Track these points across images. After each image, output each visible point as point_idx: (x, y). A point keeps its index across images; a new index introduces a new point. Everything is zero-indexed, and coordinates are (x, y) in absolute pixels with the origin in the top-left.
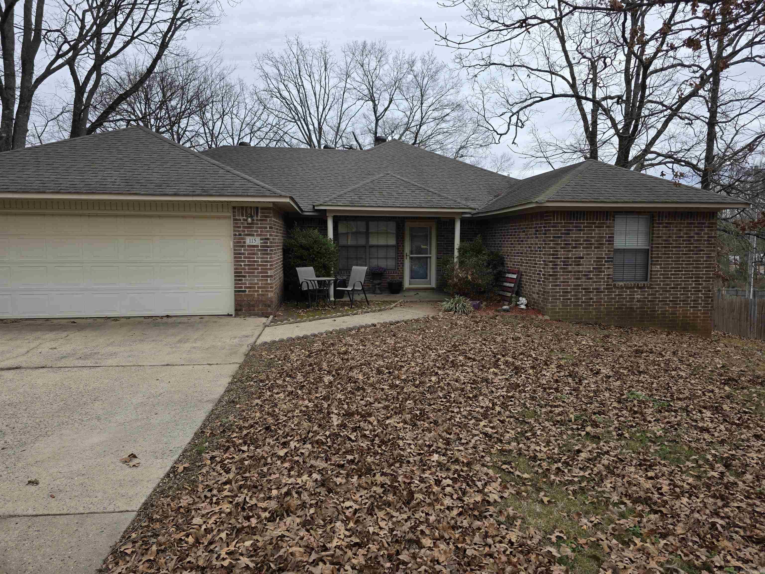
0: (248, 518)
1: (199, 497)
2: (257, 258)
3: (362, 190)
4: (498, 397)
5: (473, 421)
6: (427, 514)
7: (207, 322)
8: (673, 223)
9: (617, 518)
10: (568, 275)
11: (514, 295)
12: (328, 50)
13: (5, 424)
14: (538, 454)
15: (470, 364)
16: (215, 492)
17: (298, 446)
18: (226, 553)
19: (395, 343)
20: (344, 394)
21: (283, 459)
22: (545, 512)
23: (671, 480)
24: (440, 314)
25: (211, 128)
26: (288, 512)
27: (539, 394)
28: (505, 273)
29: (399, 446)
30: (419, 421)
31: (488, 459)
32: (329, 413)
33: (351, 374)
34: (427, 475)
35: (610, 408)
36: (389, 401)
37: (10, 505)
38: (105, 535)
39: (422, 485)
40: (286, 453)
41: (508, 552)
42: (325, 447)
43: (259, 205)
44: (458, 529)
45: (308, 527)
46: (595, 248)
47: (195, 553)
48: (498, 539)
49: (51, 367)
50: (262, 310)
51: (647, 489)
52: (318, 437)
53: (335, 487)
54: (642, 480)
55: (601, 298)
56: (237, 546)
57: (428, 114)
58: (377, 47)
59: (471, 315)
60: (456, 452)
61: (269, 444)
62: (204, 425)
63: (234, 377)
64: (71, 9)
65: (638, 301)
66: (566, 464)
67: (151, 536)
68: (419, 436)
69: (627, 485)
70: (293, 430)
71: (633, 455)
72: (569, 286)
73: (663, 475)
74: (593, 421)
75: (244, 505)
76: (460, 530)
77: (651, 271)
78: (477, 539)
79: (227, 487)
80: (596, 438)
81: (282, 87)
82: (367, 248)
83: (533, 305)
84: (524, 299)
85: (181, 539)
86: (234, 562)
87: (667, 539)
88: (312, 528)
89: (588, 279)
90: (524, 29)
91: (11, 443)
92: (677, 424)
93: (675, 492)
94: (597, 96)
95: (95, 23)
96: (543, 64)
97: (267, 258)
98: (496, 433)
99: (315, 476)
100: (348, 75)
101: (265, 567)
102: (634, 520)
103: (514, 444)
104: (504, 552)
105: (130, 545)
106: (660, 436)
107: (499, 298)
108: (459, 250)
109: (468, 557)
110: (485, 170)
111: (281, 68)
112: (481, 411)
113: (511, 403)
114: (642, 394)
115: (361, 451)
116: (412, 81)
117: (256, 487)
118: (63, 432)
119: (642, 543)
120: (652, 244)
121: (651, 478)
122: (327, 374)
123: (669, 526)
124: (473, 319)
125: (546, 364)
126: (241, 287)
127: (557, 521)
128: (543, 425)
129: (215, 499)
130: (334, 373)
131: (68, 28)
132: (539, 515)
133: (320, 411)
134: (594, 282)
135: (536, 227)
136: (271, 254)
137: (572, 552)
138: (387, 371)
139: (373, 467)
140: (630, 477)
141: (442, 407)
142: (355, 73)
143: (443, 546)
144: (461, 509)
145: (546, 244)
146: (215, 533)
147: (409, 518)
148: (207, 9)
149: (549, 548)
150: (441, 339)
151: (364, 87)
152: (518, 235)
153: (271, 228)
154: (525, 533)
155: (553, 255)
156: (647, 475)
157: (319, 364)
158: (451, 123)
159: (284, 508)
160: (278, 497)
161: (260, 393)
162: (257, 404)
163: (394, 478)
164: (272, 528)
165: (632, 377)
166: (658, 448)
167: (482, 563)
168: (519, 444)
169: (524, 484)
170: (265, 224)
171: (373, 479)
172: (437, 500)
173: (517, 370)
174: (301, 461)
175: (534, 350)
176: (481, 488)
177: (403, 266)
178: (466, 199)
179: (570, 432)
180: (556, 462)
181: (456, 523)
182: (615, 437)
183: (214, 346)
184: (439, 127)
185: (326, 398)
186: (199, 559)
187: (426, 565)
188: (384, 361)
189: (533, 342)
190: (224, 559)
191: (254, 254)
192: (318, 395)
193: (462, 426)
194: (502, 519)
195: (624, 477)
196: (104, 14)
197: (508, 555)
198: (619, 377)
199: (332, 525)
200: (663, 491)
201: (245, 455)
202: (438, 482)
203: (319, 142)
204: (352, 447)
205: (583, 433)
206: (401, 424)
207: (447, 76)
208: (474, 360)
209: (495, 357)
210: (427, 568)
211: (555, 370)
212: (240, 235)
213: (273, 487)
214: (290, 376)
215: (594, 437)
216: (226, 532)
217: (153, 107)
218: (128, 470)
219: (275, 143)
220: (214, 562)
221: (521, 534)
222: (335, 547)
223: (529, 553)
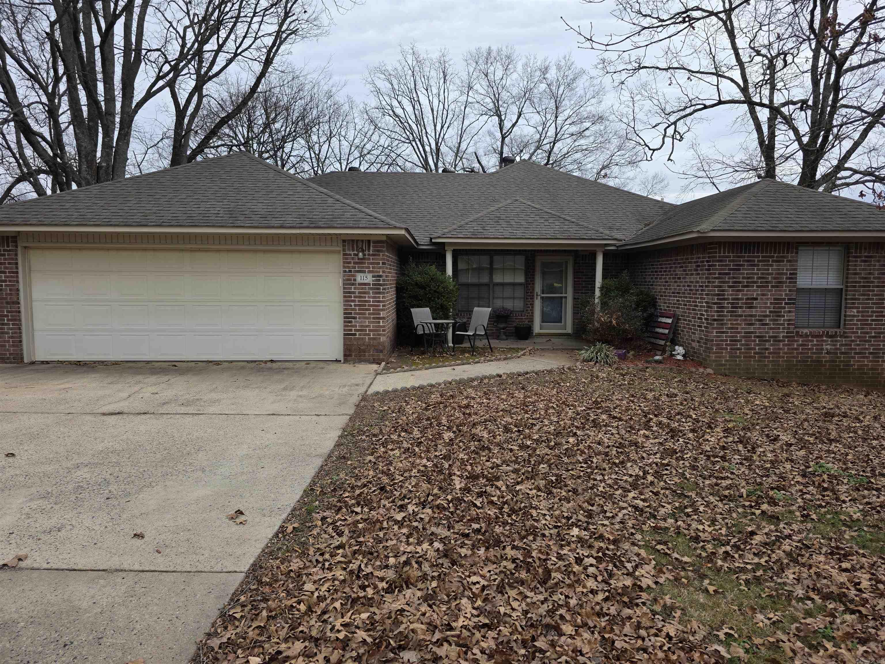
0: (363, 588)
1: (310, 561)
2: (369, 297)
3: (486, 219)
4: (650, 465)
5: (620, 492)
6: (567, 597)
7: (314, 368)
8: (875, 257)
9: (802, 616)
10: (737, 320)
11: (668, 344)
12: (447, 59)
13: (109, 472)
14: (701, 534)
15: (615, 424)
16: (327, 556)
17: (416, 510)
18: (342, 625)
19: (525, 397)
20: (467, 454)
21: (401, 524)
22: (710, 604)
23: (873, 574)
24: (578, 364)
25: (317, 152)
26: (408, 583)
27: (702, 463)
28: (657, 317)
29: (532, 516)
30: (556, 488)
31: (638, 537)
32: (450, 475)
33: (474, 431)
34: (565, 551)
35: (792, 483)
36: (519, 464)
37: (116, 558)
38: (213, 596)
39: (560, 563)
40: (404, 518)
41: (665, 648)
42: (447, 513)
43: (372, 239)
44: (604, 617)
45: (431, 602)
46: (772, 287)
47: (308, 622)
48: (653, 631)
49: (153, 413)
50: (373, 355)
51: (841, 583)
52: (439, 502)
53: (459, 559)
54: (834, 572)
55: (780, 349)
56: (353, 617)
57: (564, 129)
58: (504, 53)
59: (615, 366)
60: (600, 527)
61: (384, 506)
62: (313, 483)
63: (344, 430)
64: (171, 25)
65: (827, 353)
66: (736, 547)
67: (261, 601)
68: (556, 506)
69: (815, 577)
70: (410, 491)
71: (822, 541)
72: (739, 333)
73: (862, 567)
74: (771, 498)
75: (359, 572)
76: (607, 618)
77: (845, 316)
78: (627, 629)
79: (341, 551)
80: (774, 519)
81: (395, 103)
82: (491, 286)
83: (693, 356)
84: (681, 348)
85: (292, 606)
86: (350, 635)
87: (868, 645)
88: (434, 604)
89: (763, 325)
90: (687, 24)
91: (115, 492)
92: (880, 506)
93: (878, 589)
94: (775, 101)
95: (196, 40)
96: (707, 65)
97: (379, 297)
98: (648, 507)
99: (436, 545)
100: (470, 88)
101: (385, 644)
102: (824, 620)
103: (671, 521)
104: (661, 647)
105: (239, 609)
106: (858, 520)
107: (649, 347)
108: (602, 288)
109: (617, 649)
110: (634, 194)
111: (395, 82)
112: (630, 480)
113: (666, 472)
114: (834, 468)
115: (489, 520)
116: (545, 91)
117: (371, 553)
118: (167, 483)
119: (834, 649)
120: (847, 282)
121: (846, 570)
122: (446, 430)
123: (870, 630)
124: (617, 372)
125: (710, 427)
126: (351, 330)
127: (726, 615)
128: (707, 499)
129: (327, 564)
130: (455, 429)
131: (169, 47)
132: (703, 607)
133: (441, 472)
134: (771, 329)
135: (697, 262)
136: (384, 293)
137: (745, 653)
138: (516, 429)
139: (502, 539)
140: (818, 568)
141: (582, 474)
142: (478, 85)
143: (586, 635)
144: (607, 594)
145: (709, 282)
146: (328, 601)
147: (546, 599)
148: (315, 20)
149: (716, 647)
150: (579, 394)
151: (488, 100)
152: (674, 271)
153: (383, 263)
154: (686, 627)
155: (718, 295)
156: (840, 566)
157: (437, 418)
158: (592, 139)
159: (403, 579)
160: (396, 567)
161: (373, 449)
162: (370, 461)
163: (528, 553)
164: (390, 601)
165: (820, 446)
166: (854, 534)
167: (634, 658)
168: (677, 521)
169: (684, 569)
170: (377, 259)
171: (503, 552)
172: (578, 581)
173: (674, 433)
174: (420, 527)
175: (694, 410)
176: (631, 571)
177: (533, 307)
178: (610, 228)
179: (740, 510)
180: (723, 545)
181: (602, 609)
182: (799, 519)
183: (321, 396)
184: (577, 144)
185: (446, 457)
186: (312, 628)
187: (567, 655)
188: (512, 418)
189: (692, 400)
190: (339, 631)
191: (365, 293)
192: (437, 454)
193: (607, 497)
194: (657, 608)
195: (810, 567)
196: (206, 30)
197: (665, 651)
198: (803, 445)
199: (458, 602)
200: (862, 586)
201: (359, 517)
202: (579, 561)
203: (436, 165)
204: (477, 514)
205: (758, 512)
206: (534, 491)
207: (587, 84)
208: (620, 419)
209: (645, 416)
210: (569, 659)
211: (722, 434)
212: (350, 271)
213: (391, 555)
214: (406, 431)
215: (772, 517)
216: (340, 601)
217: (256, 130)
218: (235, 528)
219: (387, 167)
220: (329, 634)
221: (681, 627)
222: (461, 627)
223: (691, 650)
